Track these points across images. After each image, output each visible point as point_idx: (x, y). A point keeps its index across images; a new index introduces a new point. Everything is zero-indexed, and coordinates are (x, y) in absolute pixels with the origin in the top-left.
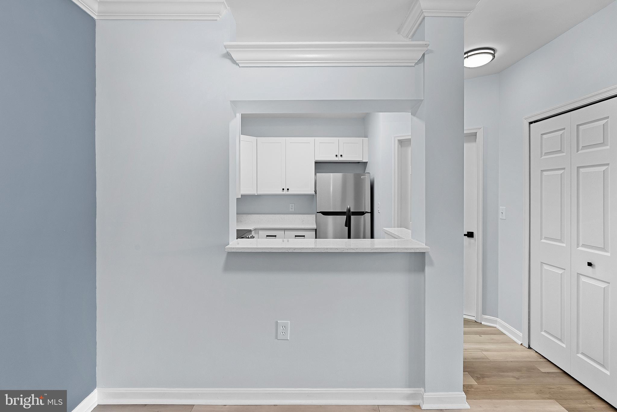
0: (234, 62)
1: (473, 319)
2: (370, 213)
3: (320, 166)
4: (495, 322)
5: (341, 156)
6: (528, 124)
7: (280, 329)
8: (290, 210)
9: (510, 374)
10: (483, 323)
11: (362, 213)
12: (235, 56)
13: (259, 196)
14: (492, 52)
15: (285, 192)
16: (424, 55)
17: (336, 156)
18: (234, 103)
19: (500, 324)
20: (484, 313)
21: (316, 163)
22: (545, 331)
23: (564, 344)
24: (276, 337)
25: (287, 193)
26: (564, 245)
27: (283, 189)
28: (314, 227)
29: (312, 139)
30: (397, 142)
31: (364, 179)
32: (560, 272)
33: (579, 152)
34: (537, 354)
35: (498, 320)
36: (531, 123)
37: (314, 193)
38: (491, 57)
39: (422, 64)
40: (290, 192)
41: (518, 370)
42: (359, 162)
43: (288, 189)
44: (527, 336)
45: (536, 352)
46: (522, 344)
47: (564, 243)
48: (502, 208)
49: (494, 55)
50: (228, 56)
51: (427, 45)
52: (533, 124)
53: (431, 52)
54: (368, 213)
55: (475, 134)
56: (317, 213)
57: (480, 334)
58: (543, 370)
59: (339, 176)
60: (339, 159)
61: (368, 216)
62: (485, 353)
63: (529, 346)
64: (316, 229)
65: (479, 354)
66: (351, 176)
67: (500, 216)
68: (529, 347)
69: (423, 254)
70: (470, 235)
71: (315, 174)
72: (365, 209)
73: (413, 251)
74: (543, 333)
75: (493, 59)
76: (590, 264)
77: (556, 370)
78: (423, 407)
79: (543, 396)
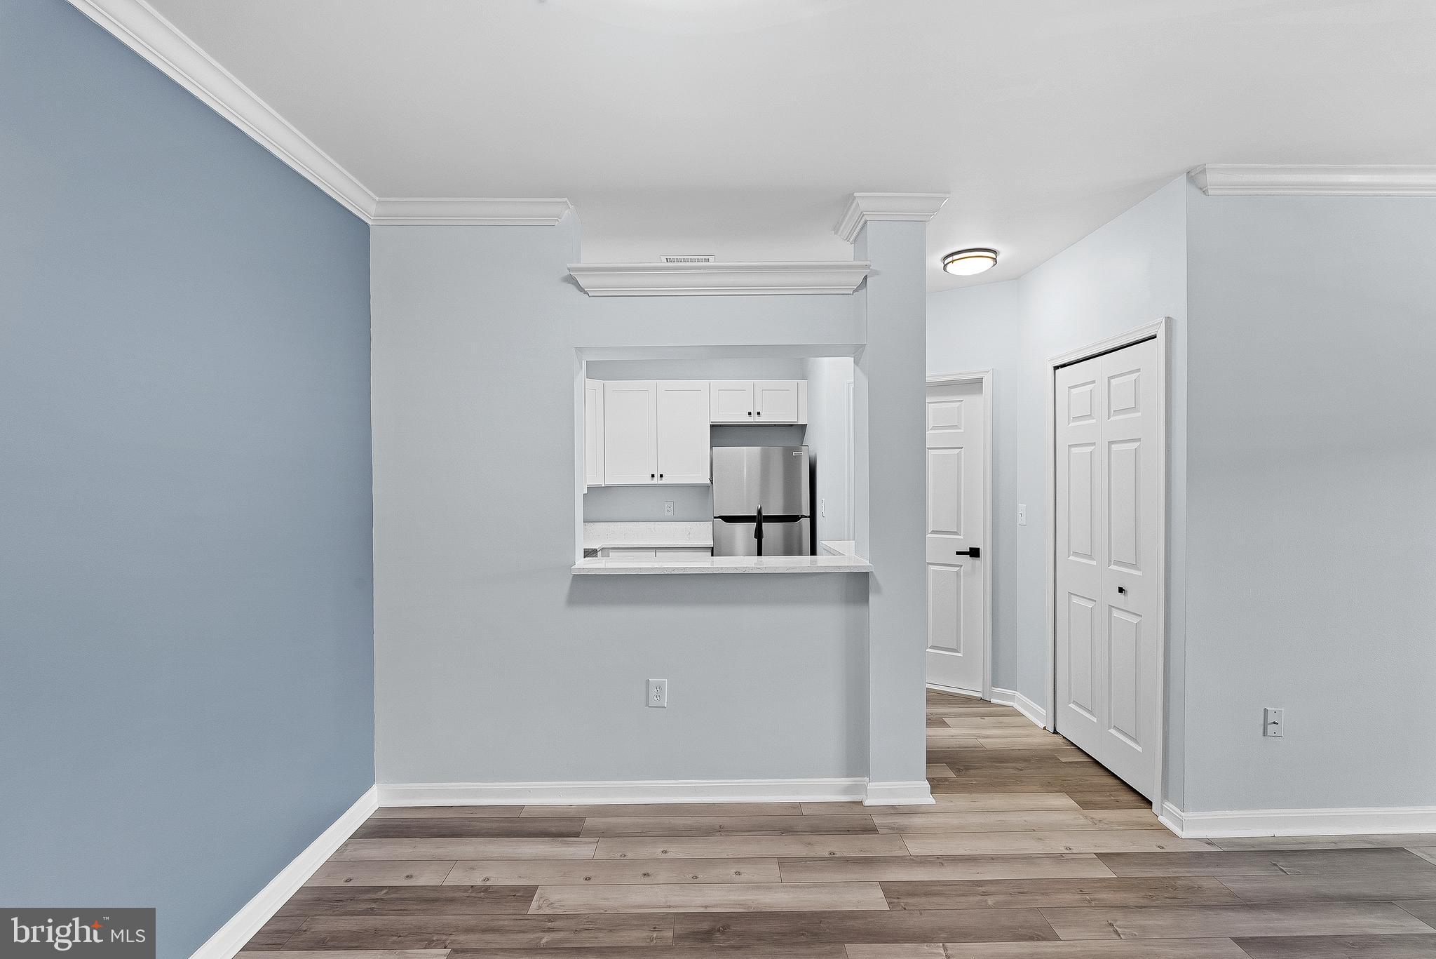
0: (581, 289)
1: (980, 695)
2: (809, 517)
3: (721, 433)
4: (1012, 698)
5: (759, 413)
6: (1053, 368)
7: (653, 692)
8: (666, 513)
9: (1012, 765)
10: (992, 701)
11: (795, 518)
12: (582, 282)
13: (608, 488)
14: (992, 255)
15: (656, 481)
16: (866, 278)
17: (750, 414)
18: (579, 350)
19: (1019, 701)
20: (995, 683)
21: (712, 426)
22: (1075, 703)
23: (1094, 716)
24: (647, 704)
25: (660, 482)
26: (1094, 563)
27: (653, 476)
28: (710, 543)
29: (704, 383)
30: (851, 392)
31: (799, 457)
32: (1090, 605)
33: (1111, 419)
34: (1064, 741)
35: (1017, 694)
36: (1056, 368)
37: (709, 482)
38: (991, 262)
39: (864, 292)
40: (664, 481)
41: (1026, 760)
42: (792, 425)
43: (661, 476)
44: (1051, 715)
45: (1064, 737)
46: (1045, 728)
47: (1094, 560)
48: (1021, 507)
49: (995, 260)
50: (571, 280)
51: (867, 267)
52: (1060, 369)
53: (876, 273)
54: (806, 517)
55: (980, 381)
56: (715, 518)
57: (982, 716)
58: (1063, 760)
59: (755, 451)
60: (755, 419)
61: (806, 523)
62: (981, 740)
63: (1055, 730)
64: (713, 548)
65: (972, 742)
66: (777, 454)
67: (1019, 522)
68: (1055, 732)
69: (865, 576)
70: (974, 553)
71: (711, 447)
72: (801, 511)
73: (849, 571)
74: (1072, 705)
75: (994, 265)
76: (1121, 590)
77: (1084, 759)
78: (867, 803)
79: (1050, 789)
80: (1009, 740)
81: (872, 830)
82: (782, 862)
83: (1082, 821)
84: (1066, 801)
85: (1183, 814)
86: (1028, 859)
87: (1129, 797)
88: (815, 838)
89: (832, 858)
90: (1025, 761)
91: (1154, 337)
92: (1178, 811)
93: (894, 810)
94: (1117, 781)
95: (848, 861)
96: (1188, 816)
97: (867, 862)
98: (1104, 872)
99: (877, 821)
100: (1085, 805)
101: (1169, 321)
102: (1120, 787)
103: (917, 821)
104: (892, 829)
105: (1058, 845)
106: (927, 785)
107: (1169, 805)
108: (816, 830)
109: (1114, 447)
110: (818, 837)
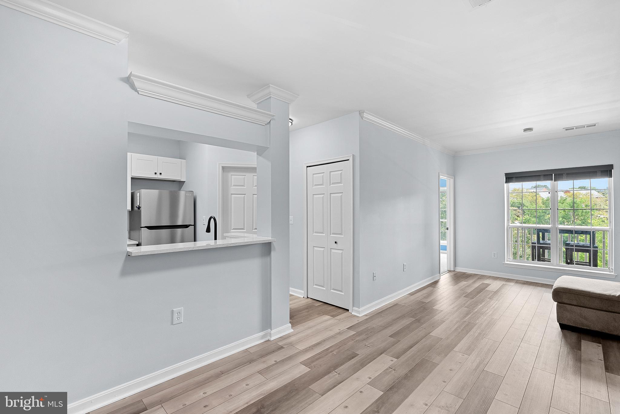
2: (193, 225)
3: (137, 182)
5: (161, 174)
7: (175, 316)
9: (305, 311)
11: (186, 226)
12: (137, 84)
14: (291, 121)
16: (270, 121)
17: (156, 173)
21: (132, 178)
23: (324, 288)
24: (172, 323)
26: (324, 235)
30: (221, 168)
32: (322, 249)
34: (311, 300)
36: (307, 167)
39: (269, 125)
44: (306, 292)
45: (311, 298)
46: (303, 297)
48: (291, 217)
51: (274, 116)
52: (309, 168)
54: (192, 225)
58: (316, 305)
60: (158, 176)
61: (192, 228)
67: (290, 223)
68: (308, 297)
69: (269, 244)
72: (189, 223)
74: (314, 286)
75: (291, 125)
76: (336, 242)
77: (321, 303)
78: (272, 339)
79: (320, 315)
80: (296, 304)
81: (281, 348)
82: (260, 372)
83: (336, 321)
84: (327, 317)
85: (359, 309)
86: (333, 337)
87: (341, 310)
88: (264, 359)
89: (277, 363)
90: (307, 309)
91: (348, 160)
92: (358, 309)
93: (282, 338)
94: (334, 307)
95: (283, 361)
96: (361, 309)
97: (290, 358)
98: (352, 333)
99: (280, 344)
100: (333, 316)
101: (353, 156)
102: (337, 308)
103: (293, 339)
104: (288, 344)
105: (336, 330)
106: (290, 325)
107: (355, 308)
108: (262, 356)
109: (332, 195)
110: (265, 358)
